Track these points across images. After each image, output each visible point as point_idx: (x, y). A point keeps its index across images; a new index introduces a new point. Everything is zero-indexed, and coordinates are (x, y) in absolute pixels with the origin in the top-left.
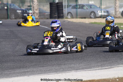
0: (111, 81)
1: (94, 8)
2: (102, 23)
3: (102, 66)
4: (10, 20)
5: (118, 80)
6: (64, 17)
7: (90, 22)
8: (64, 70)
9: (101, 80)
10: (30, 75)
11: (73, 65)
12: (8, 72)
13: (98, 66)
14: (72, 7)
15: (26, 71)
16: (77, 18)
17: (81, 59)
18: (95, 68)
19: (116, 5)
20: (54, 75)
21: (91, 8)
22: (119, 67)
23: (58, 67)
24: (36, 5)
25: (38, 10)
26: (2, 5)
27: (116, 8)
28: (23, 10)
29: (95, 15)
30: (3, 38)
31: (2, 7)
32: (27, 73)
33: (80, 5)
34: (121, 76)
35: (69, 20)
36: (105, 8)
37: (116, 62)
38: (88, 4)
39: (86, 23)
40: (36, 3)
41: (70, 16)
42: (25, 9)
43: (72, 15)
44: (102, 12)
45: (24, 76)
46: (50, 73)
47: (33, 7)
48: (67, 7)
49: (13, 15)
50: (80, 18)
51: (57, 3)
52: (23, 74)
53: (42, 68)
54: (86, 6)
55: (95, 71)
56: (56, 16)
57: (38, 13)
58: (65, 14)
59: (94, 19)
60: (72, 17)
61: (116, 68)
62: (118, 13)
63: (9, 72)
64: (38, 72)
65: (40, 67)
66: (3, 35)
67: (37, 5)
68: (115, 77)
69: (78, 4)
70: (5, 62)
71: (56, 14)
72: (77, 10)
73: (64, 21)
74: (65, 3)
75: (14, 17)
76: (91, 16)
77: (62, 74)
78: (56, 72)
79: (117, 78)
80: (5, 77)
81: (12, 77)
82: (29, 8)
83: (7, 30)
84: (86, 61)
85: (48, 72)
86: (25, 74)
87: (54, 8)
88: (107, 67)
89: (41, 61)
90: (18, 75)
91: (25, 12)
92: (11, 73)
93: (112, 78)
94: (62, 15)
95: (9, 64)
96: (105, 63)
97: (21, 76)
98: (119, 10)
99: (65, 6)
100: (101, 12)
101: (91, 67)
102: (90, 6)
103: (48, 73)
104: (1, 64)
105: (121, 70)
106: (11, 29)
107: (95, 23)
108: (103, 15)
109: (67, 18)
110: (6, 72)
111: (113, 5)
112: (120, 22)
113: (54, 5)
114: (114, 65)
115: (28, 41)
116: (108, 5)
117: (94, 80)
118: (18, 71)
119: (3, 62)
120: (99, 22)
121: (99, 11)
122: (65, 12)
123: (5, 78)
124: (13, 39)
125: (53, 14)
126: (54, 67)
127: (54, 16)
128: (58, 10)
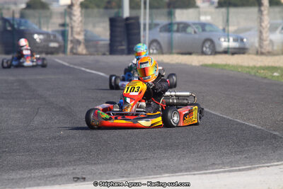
1: (211, 31)
2: (229, 65)
3: (231, 164)
7: (201, 63)
8: (145, 173)
11: (164, 162)
12: (16, 175)
13: (223, 164)
14: (161, 28)
15: (58, 173)
16: (171, 53)
17: (184, 148)
18: (217, 168)
19: (263, 24)
21: (204, 30)
22: (271, 168)
23: (130, 166)
24: (77, 22)
25: (83, 33)
27: (261, 32)
28: (47, 34)
29: (214, 47)
32: (59, 178)
33: (179, 24)
36: (236, 32)
37: (264, 155)
38: (197, 21)
39: (193, 64)
40: (78, 19)
41: (157, 50)
42: (53, 31)
43: (161, 47)
44: (229, 41)
45: (53, 184)
47: (72, 28)
48: (150, 29)
50: (179, 53)
51: (127, 19)
52: (50, 181)
53: (93, 167)
54: (192, 25)
55: (215, 175)
56: (124, 47)
57: (83, 41)
59: (211, 57)
60: (161, 52)
61: (264, 168)
62: (266, 43)
63: (19, 176)
65: (89, 164)
66: (4, 92)
67: (81, 22)
69: (174, 21)
70: (9, 152)
71: (123, 43)
72: (172, 35)
74: (145, 19)
76: (204, 49)
81: (25, 187)
82: (62, 28)
83: (11, 78)
84: (194, 153)
86: (56, 180)
87: (119, 29)
88: (244, 167)
89: (91, 151)
90: (39, 182)
91: (52, 38)
92: (23, 179)
95: (18, 158)
96: (238, 157)
98: (268, 37)
99: (145, 25)
100: (227, 40)
101: (207, 166)
102: (203, 26)
106: (21, 78)
107: (213, 66)
108: (232, 48)
110: (13, 175)
111: (254, 24)
112: (270, 65)
114: (260, 163)
116: (243, 24)
118: (37, 173)
120: (224, 63)
121: (222, 40)
122: (145, 40)
124: (27, 101)
125: (117, 44)
126: (122, 166)
127: (119, 48)
128: (128, 35)
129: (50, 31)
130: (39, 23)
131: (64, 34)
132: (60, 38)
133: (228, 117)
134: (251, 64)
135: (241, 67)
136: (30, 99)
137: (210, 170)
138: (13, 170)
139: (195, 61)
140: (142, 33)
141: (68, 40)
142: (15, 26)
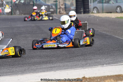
1: (120, 2)
6: (90, 12)
7: (116, 17)
8: (91, 65)
10: (57, 70)
11: (99, 60)
14: (98, 2)
15: (53, 66)
16: (103, 12)
17: (107, 54)
20: (81, 70)
21: (117, 2)
23: (84, 62)
25: (64, 5)
28: (48, 6)
29: (121, 9)
30: (30, 34)
31: (28, 2)
32: (53, 68)
35: (95, 15)
41: (96, 11)
42: (51, 4)
43: (98, 10)
45: (51, 71)
46: (77, 68)
47: (59, 2)
48: (93, 2)
50: (106, 13)
52: (49, 70)
53: (68, 63)
55: (121, 66)
56: (82, 10)
57: (64, 8)
58: (91, 9)
59: (120, 14)
60: (98, 12)
63: (36, 68)
64: (64, 67)
65: (66, 62)
66: (30, 31)
70: (32, 57)
71: (82, 9)
72: (103, 4)
73: (90, 16)
76: (117, 10)
77: (88, 69)
78: (83, 67)
81: (38, 72)
82: (55, 3)
83: (33, 25)
84: (112, 56)
86: (52, 69)
87: (79, 3)
89: (67, 56)
90: (45, 70)
91: (51, 7)
92: (38, 69)
94: (87, 10)
95: (36, 60)
97: (47, 71)
99: (91, 0)
101: (118, 62)
103: (74, 68)
104: (28, 59)
106: (37, 25)
107: (121, 18)
109: (93, 13)
110: (33, 67)
117: (121, 75)
118: (44, 66)
119: (29, 57)
122: (91, 7)
123: (32, 73)
124: (40, 35)
125: (79, 9)
126: (81, 62)
127: (80, 11)
128: (84, 5)
129: (49, 4)
130: (45, 1)
131: (56, 5)
132: (54, 7)
136: (41, 34)
137: (119, 63)
138: (34, 65)
139: (113, 16)
140: (90, 4)
141: (58, 8)
142: (35, 2)
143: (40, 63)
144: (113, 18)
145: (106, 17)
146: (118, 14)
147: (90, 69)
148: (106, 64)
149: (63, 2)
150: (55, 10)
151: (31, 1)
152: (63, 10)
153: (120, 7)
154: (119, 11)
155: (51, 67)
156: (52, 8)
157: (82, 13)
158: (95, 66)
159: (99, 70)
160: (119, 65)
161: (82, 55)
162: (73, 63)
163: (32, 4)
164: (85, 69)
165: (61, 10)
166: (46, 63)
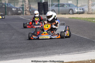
0: (85, 62)
1: (72, 6)
2: (78, 18)
3: (78, 51)
4: (7, 16)
5: (91, 61)
7: (69, 17)
8: (49, 54)
9: (78, 62)
10: (24, 58)
11: (56, 51)
12: (6, 56)
13: (76, 51)
14: (55, 6)
15: (20, 55)
16: (59, 14)
17: (63, 46)
18: (74, 52)
19: (89, 4)
20: (42, 58)
21: (69, 6)
22: (92, 52)
23: (45, 52)
25: (29, 8)
26: (1, 5)
27: (89, 6)
28: (17, 8)
29: (73, 11)
30: (2, 30)
32: (21, 57)
33: (61, 4)
34: (93, 59)
36: (80, 6)
37: (90, 48)
38: (67, 3)
39: (66, 17)
40: (27, 3)
42: (19, 7)
43: (55, 12)
44: (78, 9)
45: (19, 59)
46: (39, 56)
47: (25, 6)
48: (51, 6)
49: (10, 12)
50: (61, 14)
51: (44, 3)
52: (18, 58)
53: (32, 53)
54: (66, 5)
55: (73, 55)
56: (43, 12)
57: (29, 10)
59: (72, 15)
61: (89, 52)
62: (90, 10)
64: (29, 56)
65: (31, 52)
66: (2, 28)
67: (28, 4)
68: (89, 60)
69: (59, 3)
70: (4, 48)
71: (43, 11)
72: (59, 8)
74: (50, 3)
75: (10, 14)
76: (70, 12)
78: (43, 56)
79: (90, 60)
80: (4, 60)
81: (9, 60)
82: (22, 6)
83: (5, 23)
84: (66, 47)
85: (37, 56)
86: (20, 57)
87: (41, 6)
88: (83, 52)
89: (31, 47)
90: (14, 58)
91: (19, 9)
92: (9, 57)
93: (87, 60)
95: (7, 50)
96: (81, 49)
97: (16, 59)
98: (91, 8)
99: (50, 5)
101: (70, 52)
102: (69, 5)
104: (1, 50)
105: (94, 54)
106: (8, 23)
107: (73, 18)
108: (79, 12)
110: (5, 56)
111: (86, 4)
112: (92, 17)
113: (41, 4)
114: (88, 50)
115: (22, 32)
116: (83, 4)
117: (73, 62)
118: (14, 55)
119: (2, 48)
120: (76, 17)
121: (76, 9)
124: (10, 31)
125: (41, 11)
126: (42, 52)
127: (41, 12)
128: (44, 8)
129: (18, 7)
130: (14, 5)
131: (23, 8)
132: (21, 9)
133: (77, 35)
134: (85, 17)
135: (82, 18)
138: (5, 54)
139: (67, 16)
140: (49, 8)
141: (24, 10)
142: (6, 6)
143: (10, 53)
144: (67, 18)
145: (61, 18)
146: (71, 15)
147: (49, 57)
148: (62, 54)
149: (28, 5)
150: (22, 12)
151: (3, 5)
152: (28, 12)
153: (72, 10)
154: (71, 12)
155: (19, 56)
156: (20, 11)
157: (43, 14)
158: (53, 55)
159: (56, 58)
160: (72, 54)
161: (43, 46)
162: (36, 52)
163: (4, 7)
164: (45, 57)
165: (27, 12)
166: (15, 52)
